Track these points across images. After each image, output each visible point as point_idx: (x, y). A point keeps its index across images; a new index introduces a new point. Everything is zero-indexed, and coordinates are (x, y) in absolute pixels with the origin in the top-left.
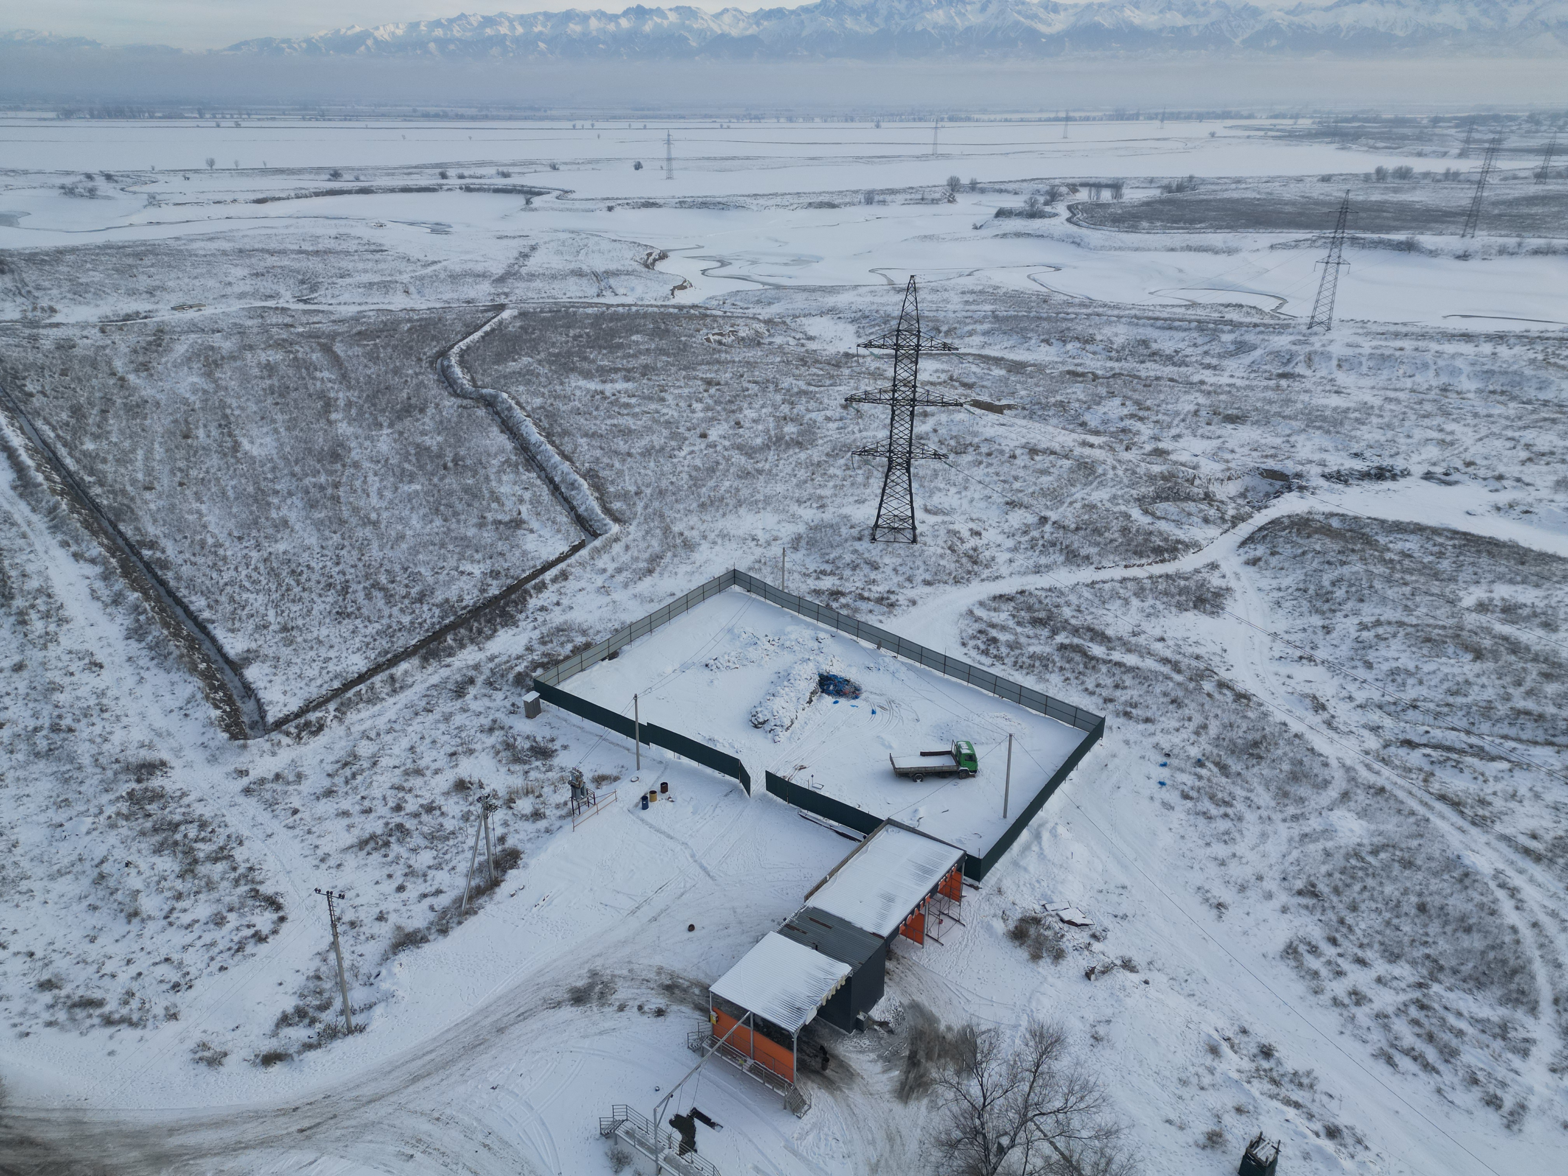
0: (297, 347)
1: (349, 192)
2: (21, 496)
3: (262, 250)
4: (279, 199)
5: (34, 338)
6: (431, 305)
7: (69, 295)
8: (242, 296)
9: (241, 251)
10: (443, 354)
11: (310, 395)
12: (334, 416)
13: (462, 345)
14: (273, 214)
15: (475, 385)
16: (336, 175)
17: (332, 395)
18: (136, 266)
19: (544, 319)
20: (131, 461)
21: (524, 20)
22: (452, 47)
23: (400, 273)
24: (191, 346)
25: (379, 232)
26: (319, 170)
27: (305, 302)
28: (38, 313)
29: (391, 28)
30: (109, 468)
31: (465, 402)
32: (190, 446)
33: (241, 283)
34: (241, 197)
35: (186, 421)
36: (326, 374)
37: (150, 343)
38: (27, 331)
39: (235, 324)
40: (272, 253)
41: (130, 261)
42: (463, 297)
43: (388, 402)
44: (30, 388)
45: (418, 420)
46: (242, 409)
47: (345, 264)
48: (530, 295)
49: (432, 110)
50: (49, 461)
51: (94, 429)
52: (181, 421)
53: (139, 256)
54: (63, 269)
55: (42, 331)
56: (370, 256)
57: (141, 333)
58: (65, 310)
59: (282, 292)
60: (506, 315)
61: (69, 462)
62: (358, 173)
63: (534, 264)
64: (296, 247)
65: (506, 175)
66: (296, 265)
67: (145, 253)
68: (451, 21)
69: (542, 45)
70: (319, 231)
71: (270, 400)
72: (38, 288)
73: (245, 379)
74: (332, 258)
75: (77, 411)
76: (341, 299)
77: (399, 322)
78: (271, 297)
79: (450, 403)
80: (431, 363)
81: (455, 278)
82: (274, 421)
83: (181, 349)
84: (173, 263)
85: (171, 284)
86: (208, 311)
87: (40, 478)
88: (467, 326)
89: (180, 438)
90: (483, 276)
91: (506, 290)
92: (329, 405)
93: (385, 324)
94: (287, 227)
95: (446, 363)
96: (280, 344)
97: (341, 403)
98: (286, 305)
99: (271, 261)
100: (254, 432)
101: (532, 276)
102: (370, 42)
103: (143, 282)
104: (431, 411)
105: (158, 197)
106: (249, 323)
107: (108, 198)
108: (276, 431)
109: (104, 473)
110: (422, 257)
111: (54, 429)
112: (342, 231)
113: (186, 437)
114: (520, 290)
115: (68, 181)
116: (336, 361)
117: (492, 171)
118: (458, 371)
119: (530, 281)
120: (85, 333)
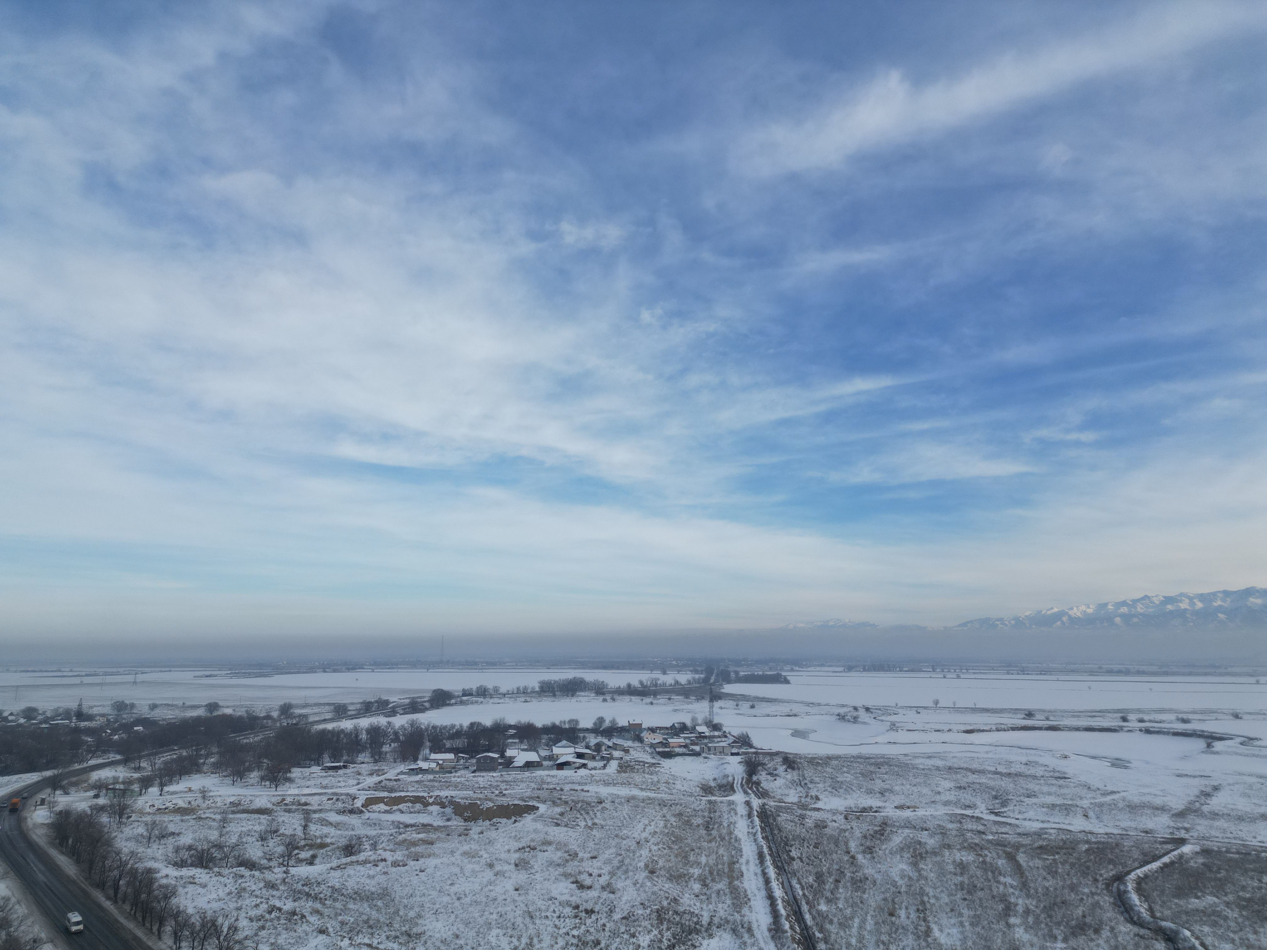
0: (986, 852)
1: (1040, 729)
2: (773, 937)
3: (967, 769)
4: (983, 731)
5: (802, 817)
6: (1109, 830)
7: (829, 789)
8: (946, 803)
9: (950, 768)
10: (1120, 878)
11: (993, 897)
12: (1012, 920)
13: (1140, 872)
14: (977, 742)
15: (1153, 916)
16: (1030, 715)
17: (1013, 900)
18: (875, 772)
19: (1231, 860)
20: (849, 927)
21: (1202, 597)
22: (1135, 620)
23: (1081, 798)
24: (905, 838)
25: (1064, 762)
26: (1016, 711)
27: (997, 814)
28: (808, 800)
29: (1083, 608)
30: (832, 929)
31: (1142, 932)
32: (893, 923)
33: (948, 793)
34: (955, 728)
35: (893, 901)
36: (1009, 880)
37: (876, 832)
38: (800, 812)
39: (939, 826)
40: (973, 772)
41: (872, 768)
42: (1141, 826)
43: (1064, 916)
44: (794, 854)
45: (1092, 940)
46: (937, 899)
47: (1032, 786)
48: (1213, 833)
49: (1116, 667)
50: (795, 913)
51: (828, 894)
52: (890, 899)
53: (878, 765)
54: (829, 770)
55: (808, 813)
56: (1054, 782)
57: (871, 823)
58: (825, 799)
59: (979, 803)
60: (1186, 849)
61: (807, 917)
62: (1048, 714)
63: (1217, 802)
64: (993, 769)
65: (1185, 721)
66: (992, 783)
67: (882, 764)
68: (1135, 601)
69: (1221, 616)
70: (1012, 758)
71: (959, 895)
72: (812, 782)
73: (942, 873)
74: (1021, 780)
75: (819, 877)
76: (1026, 815)
77: (1078, 842)
78: (969, 807)
79: (1125, 928)
80: (1108, 886)
81: (1133, 808)
82: (961, 915)
83: (897, 840)
84: (901, 773)
85: (897, 788)
86: (921, 813)
87: (787, 926)
88: (1144, 854)
89: (886, 915)
90: (1162, 809)
91: (1186, 825)
92: (1009, 909)
93: (1064, 842)
94: (987, 752)
95: (1122, 888)
96: (972, 848)
97: (1020, 909)
98: (980, 815)
99: (972, 778)
100: (944, 921)
101: (1215, 815)
102: (1065, 619)
103: (878, 785)
104: (1106, 933)
105: (897, 725)
106: (950, 826)
107: (865, 723)
108: (962, 924)
109: (829, 932)
110: (1101, 786)
111: (803, 888)
112: (1031, 758)
113: (891, 914)
114: (1202, 827)
115: (842, 711)
116: (1019, 869)
117: (1172, 717)
118: (1135, 898)
119: (1213, 819)
120: (835, 818)
